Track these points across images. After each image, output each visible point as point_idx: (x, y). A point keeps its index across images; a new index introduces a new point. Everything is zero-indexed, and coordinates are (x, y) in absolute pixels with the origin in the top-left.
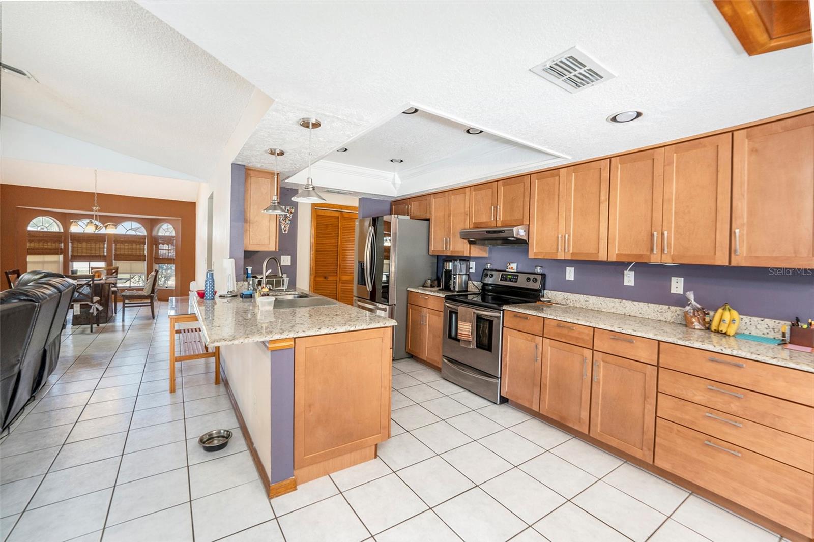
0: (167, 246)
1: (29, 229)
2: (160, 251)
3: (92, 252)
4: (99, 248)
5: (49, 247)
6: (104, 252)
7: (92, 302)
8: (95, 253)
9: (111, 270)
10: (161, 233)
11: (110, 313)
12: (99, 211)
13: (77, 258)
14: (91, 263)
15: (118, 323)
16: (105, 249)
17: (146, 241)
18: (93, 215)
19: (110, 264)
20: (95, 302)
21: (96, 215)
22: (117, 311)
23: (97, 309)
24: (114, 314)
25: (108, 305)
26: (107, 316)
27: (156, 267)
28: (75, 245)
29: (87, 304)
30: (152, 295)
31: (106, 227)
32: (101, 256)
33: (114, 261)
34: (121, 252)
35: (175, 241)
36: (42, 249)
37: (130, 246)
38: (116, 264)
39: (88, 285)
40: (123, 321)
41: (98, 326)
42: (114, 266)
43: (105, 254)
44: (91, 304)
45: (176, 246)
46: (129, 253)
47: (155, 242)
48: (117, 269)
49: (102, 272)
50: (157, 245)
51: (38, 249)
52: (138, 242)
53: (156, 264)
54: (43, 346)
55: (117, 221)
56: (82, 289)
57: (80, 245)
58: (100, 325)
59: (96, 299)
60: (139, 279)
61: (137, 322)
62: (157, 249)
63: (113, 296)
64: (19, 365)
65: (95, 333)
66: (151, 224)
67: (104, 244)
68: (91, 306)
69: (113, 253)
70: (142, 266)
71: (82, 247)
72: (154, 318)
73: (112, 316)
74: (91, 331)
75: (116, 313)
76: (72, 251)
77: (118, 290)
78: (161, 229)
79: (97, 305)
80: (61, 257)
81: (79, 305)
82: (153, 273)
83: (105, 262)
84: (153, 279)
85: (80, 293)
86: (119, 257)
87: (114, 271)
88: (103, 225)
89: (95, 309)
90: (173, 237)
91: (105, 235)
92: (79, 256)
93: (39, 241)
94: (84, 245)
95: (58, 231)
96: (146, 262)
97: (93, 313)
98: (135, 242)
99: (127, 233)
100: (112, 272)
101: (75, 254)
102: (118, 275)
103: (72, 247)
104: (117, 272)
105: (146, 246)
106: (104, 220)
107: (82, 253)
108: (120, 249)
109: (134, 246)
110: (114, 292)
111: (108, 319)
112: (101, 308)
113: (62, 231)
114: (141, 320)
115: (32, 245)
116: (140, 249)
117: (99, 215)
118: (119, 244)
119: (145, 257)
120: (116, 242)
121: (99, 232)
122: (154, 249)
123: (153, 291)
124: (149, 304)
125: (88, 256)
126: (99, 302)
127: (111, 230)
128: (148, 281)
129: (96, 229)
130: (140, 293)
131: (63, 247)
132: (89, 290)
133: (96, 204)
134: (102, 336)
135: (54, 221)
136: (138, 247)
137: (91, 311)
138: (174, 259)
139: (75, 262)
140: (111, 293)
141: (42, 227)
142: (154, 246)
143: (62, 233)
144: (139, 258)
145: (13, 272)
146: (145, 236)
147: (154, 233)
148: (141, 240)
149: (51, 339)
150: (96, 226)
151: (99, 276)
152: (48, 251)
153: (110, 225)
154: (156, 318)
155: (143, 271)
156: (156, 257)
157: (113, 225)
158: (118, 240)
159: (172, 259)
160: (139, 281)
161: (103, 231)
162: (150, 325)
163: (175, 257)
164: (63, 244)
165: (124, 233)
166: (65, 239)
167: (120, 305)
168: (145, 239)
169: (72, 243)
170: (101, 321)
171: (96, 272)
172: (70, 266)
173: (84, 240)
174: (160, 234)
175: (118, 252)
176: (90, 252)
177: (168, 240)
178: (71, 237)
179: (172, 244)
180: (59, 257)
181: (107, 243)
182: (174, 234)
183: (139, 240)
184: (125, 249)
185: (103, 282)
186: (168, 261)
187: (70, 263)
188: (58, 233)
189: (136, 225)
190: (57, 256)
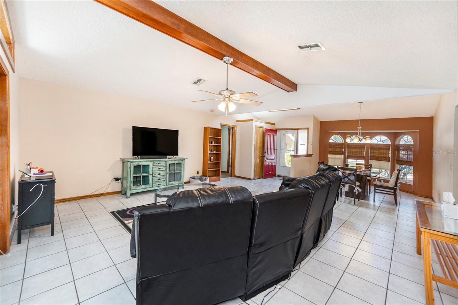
0: (407, 152)
1: (331, 141)
2: (400, 155)
3: (357, 154)
4: (362, 152)
5: (338, 150)
6: (364, 154)
7: (355, 186)
8: (359, 155)
9: (368, 166)
10: (402, 142)
11: (366, 194)
12: (362, 130)
13: (350, 157)
14: (357, 161)
15: (371, 202)
16: (365, 153)
17: (391, 148)
18: (358, 133)
19: (367, 162)
20: (357, 186)
21: (360, 133)
22: (371, 192)
23: (358, 191)
24: (369, 194)
25: (365, 188)
26: (364, 196)
27: (398, 167)
28: (349, 150)
29: (352, 186)
30: (395, 187)
31: (365, 139)
32: (362, 156)
33: (369, 160)
34: (374, 155)
35: (413, 148)
36: (335, 151)
37: (380, 151)
38: (371, 162)
39: (354, 175)
40: (374, 201)
41: (359, 201)
42: (369, 163)
43: (365, 156)
44: (355, 187)
45: (414, 152)
46: (379, 155)
47: (397, 148)
48: (371, 165)
49: (362, 167)
50: (398, 151)
51: (333, 151)
52: (385, 149)
53: (398, 164)
54: (320, 217)
55: (372, 136)
56: (350, 176)
57: (352, 150)
58: (360, 200)
59: (358, 184)
60: (385, 173)
61: (384, 205)
62: (398, 153)
63: (368, 182)
64: (301, 231)
65: (357, 205)
66: (394, 137)
67: (364, 150)
68: (355, 188)
69: (369, 155)
70: (388, 165)
71: (352, 151)
72: (397, 205)
73: (367, 196)
74: (355, 204)
75: (370, 194)
76: (348, 153)
77: (371, 179)
78: (402, 139)
79: (358, 188)
80: (343, 156)
81: (348, 186)
82: (396, 172)
83: (365, 160)
84: (396, 176)
85: (349, 179)
86: (373, 158)
87: (369, 166)
88: (363, 138)
89: (357, 190)
90: (412, 145)
91: (365, 144)
92: (351, 156)
93: (333, 148)
94: (354, 150)
95: (342, 142)
96: (390, 162)
97: (355, 192)
98: (383, 149)
99: (378, 143)
100: (368, 167)
101: (349, 155)
102: (372, 169)
103: (348, 151)
104: (371, 167)
105: (390, 152)
106: (364, 135)
107: (353, 154)
108: (373, 153)
109: (382, 151)
110: (369, 180)
111: (365, 197)
112: (360, 190)
113: (344, 142)
114: (386, 204)
115: (331, 149)
116: (386, 153)
117: (361, 133)
118: (372, 150)
119: (390, 159)
120: (371, 148)
121: (361, 142)
122: (396, 153)
123: (396, 185)
124: (393, 193)
125: (355, 156)
126: (360, 187)
127: (368, 141)
128: (393, 177)
129: (359, 140)
130: (386, 184)
131: (344, 151)
132: (354, 178)
133: (360, 126)
134: (360, 209)
135: (340, 137)
136: (385, 152)
137: (354, 191)
138: (412, 162)
139: (349, 159)
140: (367, 180)
141: (335, 140)
142: (396, 152)
143: (343, 143)
144: (386, 159)
145: (321, 162)
146: (390, 145)
147: (397, 143)
148: (387, 148)
149: (325, 212)
150: (360, 139)
151: (360, 169)
152: (337, 153)
153: (367, 137)
154: (398, 205)
155: (388, 168)
156: (398, 159)
157: (369, 138)
158: (372, 147)
159: (410, 162)
160: (385, 174)
161: (364, 141)
162: (394, 210)
163: (413, 160)
164: (344, 149)
165: (376, 143)
166: (345, 146)
167: (372, 189)
168: (390, 146)
169: (348, 149)
170: (361, 197)
171: (358, 166)
172: (347, 161)
173: (354, 147)
174: (400, 143)
175: (372, 155)
176: (356, 154)
177: (407, 148)
178: (347, 145)
179: (411, 150)
180: (342, 156)
181: (366, 149)
182: (412, 143)
183: (386, 148)
184: (377, 153)
185: (362, 173)
186: (407, 163)
187: (347, 160)
188: (342, 143)
189: (384, 138)
190: (341, 155)
